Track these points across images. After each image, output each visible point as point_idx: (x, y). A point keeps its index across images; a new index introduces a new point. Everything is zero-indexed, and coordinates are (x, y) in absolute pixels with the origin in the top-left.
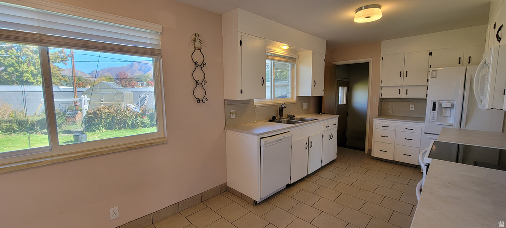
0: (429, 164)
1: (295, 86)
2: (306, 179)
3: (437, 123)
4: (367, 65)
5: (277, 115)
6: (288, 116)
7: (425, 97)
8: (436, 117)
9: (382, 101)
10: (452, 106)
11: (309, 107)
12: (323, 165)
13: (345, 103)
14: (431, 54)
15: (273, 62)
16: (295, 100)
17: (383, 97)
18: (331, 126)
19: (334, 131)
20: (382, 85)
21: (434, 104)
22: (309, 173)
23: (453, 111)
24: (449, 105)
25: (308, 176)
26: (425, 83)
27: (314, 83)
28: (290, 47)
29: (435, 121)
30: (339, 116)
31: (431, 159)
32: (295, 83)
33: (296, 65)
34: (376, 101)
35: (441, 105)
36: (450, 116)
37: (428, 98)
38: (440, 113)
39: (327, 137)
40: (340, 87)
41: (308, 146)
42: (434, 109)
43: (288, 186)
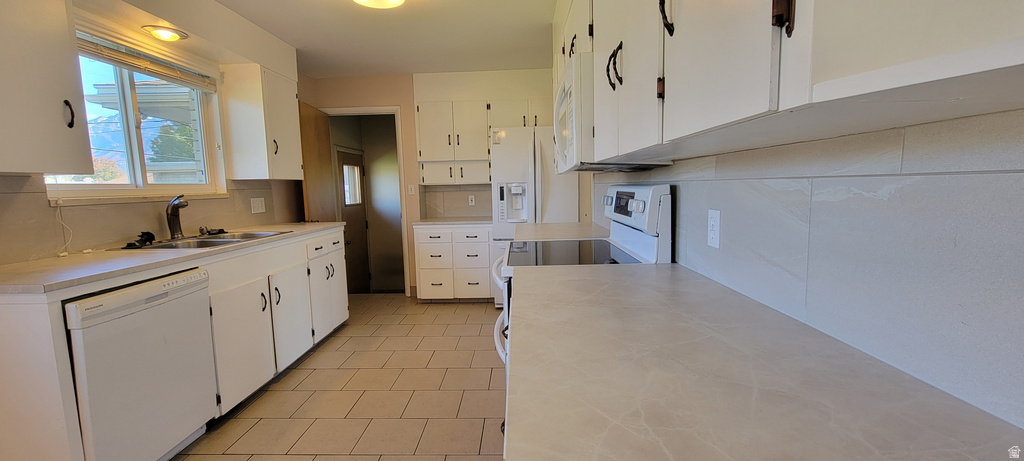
0: (510, 278)
1: (220, 154)
2: (272, 387)
3: (508, 220)
4: (390, 119)
5: (162, 230)
6: (201, 230)
7: (488, 182)
8: (506, 211)
9: (426, 190)
10: (524, 190)
11: (269, 207)
12: (316, 342)
13: (359, 201)
14: (488, 107)
15: (126, 72)
16: (222, 188)
17: (426, 183)
18: (328, 247)
19: (338, 258)
20: (423, 159)
21: (502, 189)
22: (281, 368)
23: (525, 199)
24: (520, 190)
25: (279, 378)
26: (485, 156)
27: (275, 147)
28: (184, 36)
29: (505, 217)
30: (345, 223)
31: (513, 267)
32: (219, 142)
33: (215, 98)
34: (415, 191)
35: (510, 191)
36: (523, 207)
37: (492, 182)
38: (511, 205)
39: (319, 272)
40: (346, 168)
41: (269, 299)
42: (502, 198)
43: (213, 425)
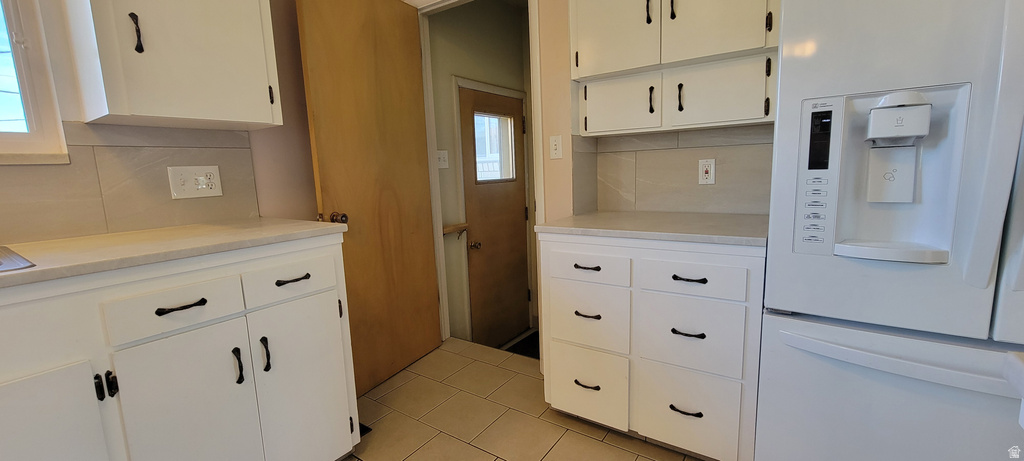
3: (841, 249)
8: (829, 212)
11: (237, 186)
13: (512, 175)
20: (585, 70)
21: (821, 125)
24: (915, 123)
26: (756, 37)
29: (828, 234)
35: (859, 127)
36: (916, 199)
37: (776, 116)
42: (818, 158)
